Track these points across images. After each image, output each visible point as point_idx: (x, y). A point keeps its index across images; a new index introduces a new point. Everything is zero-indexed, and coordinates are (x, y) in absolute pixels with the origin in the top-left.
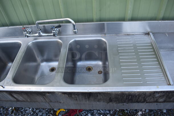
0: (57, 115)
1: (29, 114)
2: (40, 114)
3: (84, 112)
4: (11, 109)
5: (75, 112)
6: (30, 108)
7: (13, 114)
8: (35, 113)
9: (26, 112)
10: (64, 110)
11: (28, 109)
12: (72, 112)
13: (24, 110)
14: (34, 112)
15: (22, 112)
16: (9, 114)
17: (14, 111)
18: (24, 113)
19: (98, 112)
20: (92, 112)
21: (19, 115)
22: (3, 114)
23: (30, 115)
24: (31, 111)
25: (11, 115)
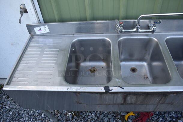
0: (127, 120)
1: (92, 120)
2: (106, 119)
3: (155, 116)
4: (71, 114)
5: (146, 116)
6: (92, 114)
7: (74, 120)
8: (100, 119)
9: (89, 117)
10: (134, 115)
11: (90, 114)
12: (143, 117)
13: (86, 115)
14: (98, 118)
15: (84, 117)
16: (69, 120)
17: (75, 117)
18: (86, 119)
19: (170, 115)
20: (163, 115)
21: (81, 120)
22: (62, 120)
23: (94, 120)
24: (95, 117)
25: (71, 121)
